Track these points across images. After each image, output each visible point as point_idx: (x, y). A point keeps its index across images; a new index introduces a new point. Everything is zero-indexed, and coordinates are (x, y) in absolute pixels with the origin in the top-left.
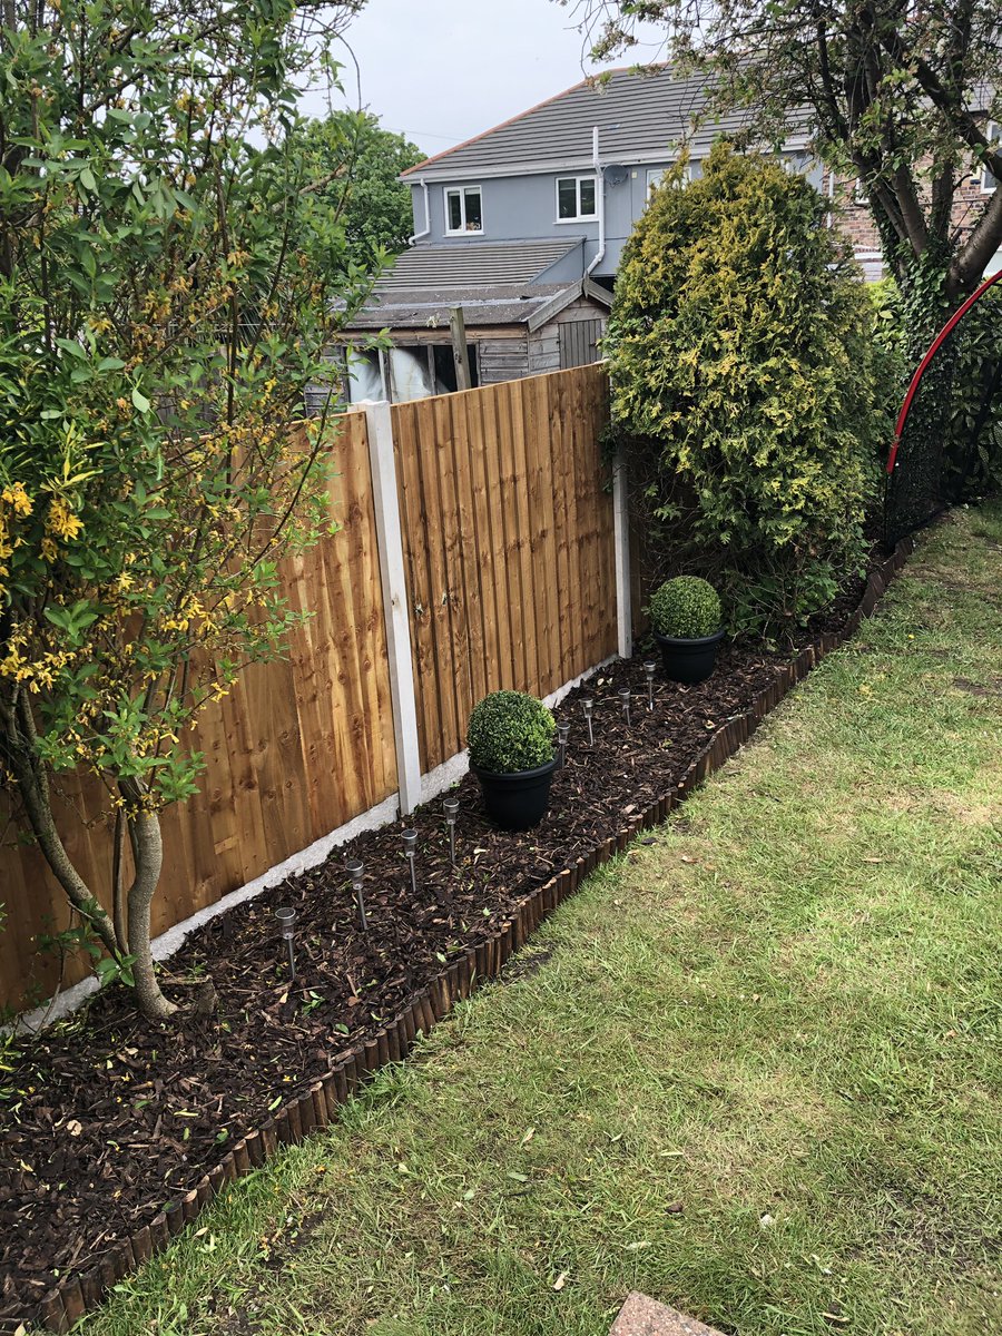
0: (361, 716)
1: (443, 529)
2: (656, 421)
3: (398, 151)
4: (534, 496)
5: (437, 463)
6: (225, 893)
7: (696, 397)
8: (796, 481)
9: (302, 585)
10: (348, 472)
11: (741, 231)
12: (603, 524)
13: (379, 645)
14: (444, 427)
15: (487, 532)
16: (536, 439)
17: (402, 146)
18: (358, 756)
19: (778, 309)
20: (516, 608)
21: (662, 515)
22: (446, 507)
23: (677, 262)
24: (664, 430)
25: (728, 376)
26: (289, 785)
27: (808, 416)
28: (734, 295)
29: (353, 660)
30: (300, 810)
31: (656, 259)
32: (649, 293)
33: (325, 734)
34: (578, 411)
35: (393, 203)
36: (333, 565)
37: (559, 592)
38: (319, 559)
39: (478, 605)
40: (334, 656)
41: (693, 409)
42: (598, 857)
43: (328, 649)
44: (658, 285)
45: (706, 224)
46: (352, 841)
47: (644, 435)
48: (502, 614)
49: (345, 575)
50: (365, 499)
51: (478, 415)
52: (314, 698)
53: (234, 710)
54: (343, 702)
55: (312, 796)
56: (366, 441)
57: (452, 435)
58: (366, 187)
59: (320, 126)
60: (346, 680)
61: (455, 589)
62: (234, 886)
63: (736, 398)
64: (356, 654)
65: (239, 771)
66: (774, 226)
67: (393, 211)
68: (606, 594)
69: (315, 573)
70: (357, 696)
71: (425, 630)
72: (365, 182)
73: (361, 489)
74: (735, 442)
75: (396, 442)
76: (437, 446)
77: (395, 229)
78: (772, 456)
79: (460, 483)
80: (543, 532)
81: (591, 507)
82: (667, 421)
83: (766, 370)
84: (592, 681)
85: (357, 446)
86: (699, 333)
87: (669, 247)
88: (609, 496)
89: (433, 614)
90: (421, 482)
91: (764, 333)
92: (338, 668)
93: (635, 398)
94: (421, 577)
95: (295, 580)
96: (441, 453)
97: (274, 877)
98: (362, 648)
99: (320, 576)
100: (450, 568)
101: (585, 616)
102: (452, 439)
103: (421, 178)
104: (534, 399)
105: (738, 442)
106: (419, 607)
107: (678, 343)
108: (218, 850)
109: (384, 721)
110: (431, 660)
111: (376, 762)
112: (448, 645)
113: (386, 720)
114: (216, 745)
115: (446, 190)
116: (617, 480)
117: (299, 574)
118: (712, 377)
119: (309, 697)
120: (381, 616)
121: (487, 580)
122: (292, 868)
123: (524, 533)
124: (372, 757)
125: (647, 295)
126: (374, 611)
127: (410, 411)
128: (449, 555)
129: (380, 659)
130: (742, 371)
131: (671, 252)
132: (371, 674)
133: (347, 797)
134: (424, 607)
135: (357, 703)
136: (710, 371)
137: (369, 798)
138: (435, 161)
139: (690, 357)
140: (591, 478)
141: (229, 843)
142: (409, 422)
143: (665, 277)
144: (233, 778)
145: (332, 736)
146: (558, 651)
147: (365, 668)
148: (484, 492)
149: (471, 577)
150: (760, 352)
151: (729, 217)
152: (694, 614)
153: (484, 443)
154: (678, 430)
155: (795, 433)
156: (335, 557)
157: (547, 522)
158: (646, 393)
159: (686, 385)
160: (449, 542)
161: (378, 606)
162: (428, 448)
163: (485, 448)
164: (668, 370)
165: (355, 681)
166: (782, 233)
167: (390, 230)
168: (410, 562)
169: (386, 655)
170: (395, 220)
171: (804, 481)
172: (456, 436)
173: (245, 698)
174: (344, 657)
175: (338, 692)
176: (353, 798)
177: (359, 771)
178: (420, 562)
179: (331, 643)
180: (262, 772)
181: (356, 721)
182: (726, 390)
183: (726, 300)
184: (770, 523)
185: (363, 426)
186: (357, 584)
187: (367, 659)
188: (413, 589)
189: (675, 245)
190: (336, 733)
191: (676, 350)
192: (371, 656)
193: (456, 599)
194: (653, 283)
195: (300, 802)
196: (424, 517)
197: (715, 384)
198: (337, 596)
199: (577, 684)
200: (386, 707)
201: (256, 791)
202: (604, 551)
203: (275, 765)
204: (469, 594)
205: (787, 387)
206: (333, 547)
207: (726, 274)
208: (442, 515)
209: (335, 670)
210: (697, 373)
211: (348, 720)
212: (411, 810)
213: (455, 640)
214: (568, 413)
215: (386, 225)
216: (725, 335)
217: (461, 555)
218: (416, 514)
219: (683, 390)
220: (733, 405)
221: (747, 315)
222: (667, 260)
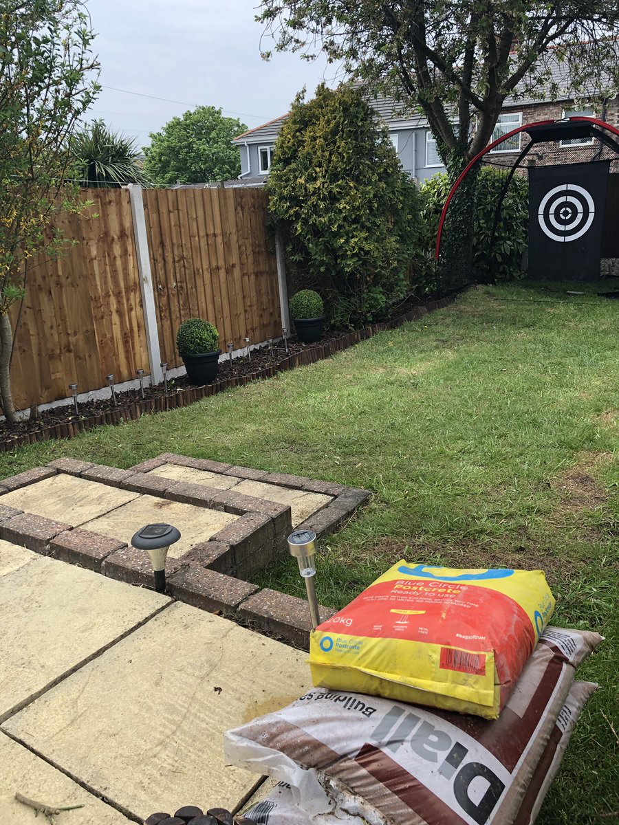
0: (128, 332)
1: (173, 252)
2: (286, 212)
3: (236, 129)
4: (227, 245)
5: (169, 220)
6: (57, 399)
7: (306, 200)
8: (353, 239)
9: (96, 263)
10: (120, 215)
11: (328, 122)
12: (270, 268)
13: (138, 300)
14: (173, 203)
15: (199, 258)
16: (227, 218)
17: (238, 126)
18: (127, 352)
19: (344, 157)
20: (218, 300)
21: (293, 259)
22: (175, 241)
23: (300, 138)
24: (290, 216)
25: (319, 187)
26: (90, 356)
27: (358, 208)
28: (323, 151)
29: (123, 304)
30: (95, 369)
31: (289, 136)
32: (286, 152)
33: (108, 336)
34: (252, 209)
35: (232, 157)
36: (112, 257)
37: (244, 297)
38: (104, 253)
39: (195, 293)
40: (113, 300)
41: (303, 205)
42: (228, 383)
43: (109, 296)
44: (289, 148)
45: (314, 120)
46: (125, 393)
47: (282, 218)
48: (209, 301)
49: (119, 262)
50: (129, 229)
51: (193, 201)
52: (102, 317)
53: (61, 313)
54: (118, 323)
55: (102, 365)
56: (129, 202)
57: (178, 207)
58: (216, 148)
59: (190, 115)
60: (120, 313)
61: (181, 282)
62: (62, 397)
63: (324, 199)
64: (125, 301)
65: (64, 342)
66: (342, 119)
67: (232, 162)
68: (273, 304)
69: (103, 259)
70: (126, 322)
71: (164, 299)
72: (215, 145)
73: (127, 225)
74: (322, 219)
75: (145, 206)
76: (169, 211)
77: (233, 172)
78: (340, 227)
79: (182, 231)
80: (233, 265)
81: (261, 259)
82: (292, 212)
83: (338, 186)
84: (266, 347)
85: (125, 203)
86: (306, 169)
87: (297, 131)
88: (274, 253)
89: (168, 292)
90: (160, 227)
91: (336, 168)
92: (115, 306)
93: (277, 200)
94: (161, 273)
95: (92, 259)
96: (172, 215)
97: (82, 398)
98: (128, 300)
99: (105, 260)
100: (178, 271)
101: (261, 313)
102: (178, 209)
103: (245, 141)
104: (225, 198)
105: (324, 220)
106: (160, 287)
107: (297, 174)
108: (53, 377)
109: (141, 338)
110: (167, 315)
111: (137, 357)
112: (178, 309)
113: (142, 338)
114: (52, 327)
115: (260, 148)
116: (277, 246)
117: (94, 257)
118: (312, 189)
119: (100, 316)
120: (137, 287)
121: (199, 282)
122: (93, 397)
123: (221, 263)
124: (135, 354)
125: (284, 153)
126: (135, 283)
127: (154, 193)
128: (177, 265)
129: (138, 308)
130: (325, 186)
131: (298, 134)
132: (133, 313)
133: (121, 370)
134: (163, 287)
135: (126, 325)
136: (311, 187)
137: (134, 373)
138: (253, 132)
139: (302, 181)
140: (262, 243)
141: (59, 375)
142: (153, 198)
143: (294, 145)
144: (60, 345)
145: (112, 338)
146: (244, 327)
147: (130, 310)
148: (197, 238)
149: (190, 279)
150: (334, 177)
151: (324, 116)
152: (308, 306)
153: (196, 215)
154: (297, 215)
155: (353, 217)
156: (113, 253)
157: (235, 259)
158: (282, 198)
159: (300, 193)
160: (177, 259)
161: (137, 282)
162: (164, 210)
163: (197, 217)
164: (292, 187)
165: (124, 315)
166: (346, 122)
167: (229, 173)
168: (155, 264)
169: (141, 306)
170: (233, 167)
171: (356, 240)
172: (180, 208)
173: (66, 308)
174: (119, 302)
175: (115, 318)
176: (125, 372)
177: (127, 358)
178: (160, 265)
179: (111, 293)
180: (76, 346)
181: (125, 334)
182: (319, 196)
183: (319, 153)
184: (343, 262)
185: (128, 195)
186: (125, 269)
187: (131, 305)
188: (156, 277)
189: (299, 130)
190: (115, 337)
191: (296, 178)
192: (133, 304)
193: (182, 287)
194: (287, 147)
195: (95, 365)
196: (162, 244)
197: (314, 193)
198: (114, 272)
199: (257, 347)
200: (142, 332)
201: (72, 354)
202: (271, 282)
203: (81, 344)
204: (189, 286)
205: (348, 194)
206: (112, 248)
207: (320, 141)
208: (173, 244)
209: (114, 306)
210: (306, 189)
211: (121, 333)
212: (157, 384)
213: (181, 307)
214: (246, 208)
215: (227, 169)
216: (318, 169)
217: (184, 266)
218: (158, 241)
219: (299, 196)
220: (322, 203)
221: (330, 161)
222: (294, 137)
